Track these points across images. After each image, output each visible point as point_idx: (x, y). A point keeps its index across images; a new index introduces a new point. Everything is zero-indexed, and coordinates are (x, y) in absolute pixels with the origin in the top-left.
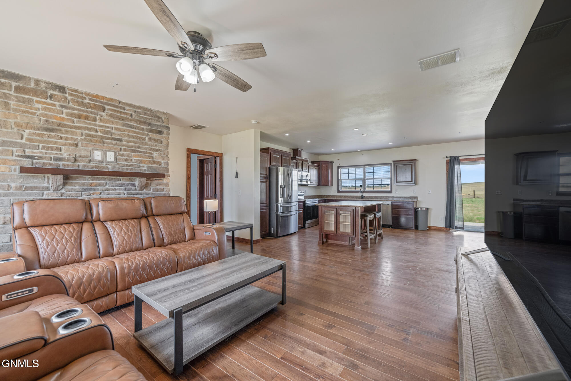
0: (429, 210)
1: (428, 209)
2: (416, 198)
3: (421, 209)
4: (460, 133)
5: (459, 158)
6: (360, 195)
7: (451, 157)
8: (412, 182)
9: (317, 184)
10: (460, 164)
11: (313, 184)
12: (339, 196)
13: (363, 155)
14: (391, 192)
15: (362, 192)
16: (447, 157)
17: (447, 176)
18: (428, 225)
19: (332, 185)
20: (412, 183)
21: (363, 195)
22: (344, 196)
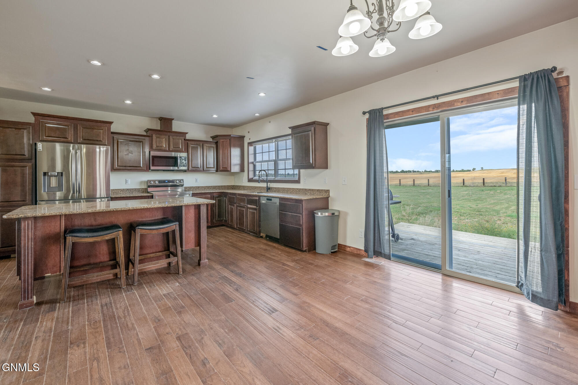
2: (328, 191)
5: (382, 113)
6: (264, 185)
7: (370, 112)
9: (213, 169)
12: (249, 187)
13: (270, 122)
14: (298, 182)
15: (267, 182)
16: (364, 113)
19: (242, 170)
21: (269, 186)
22: (253, 187)
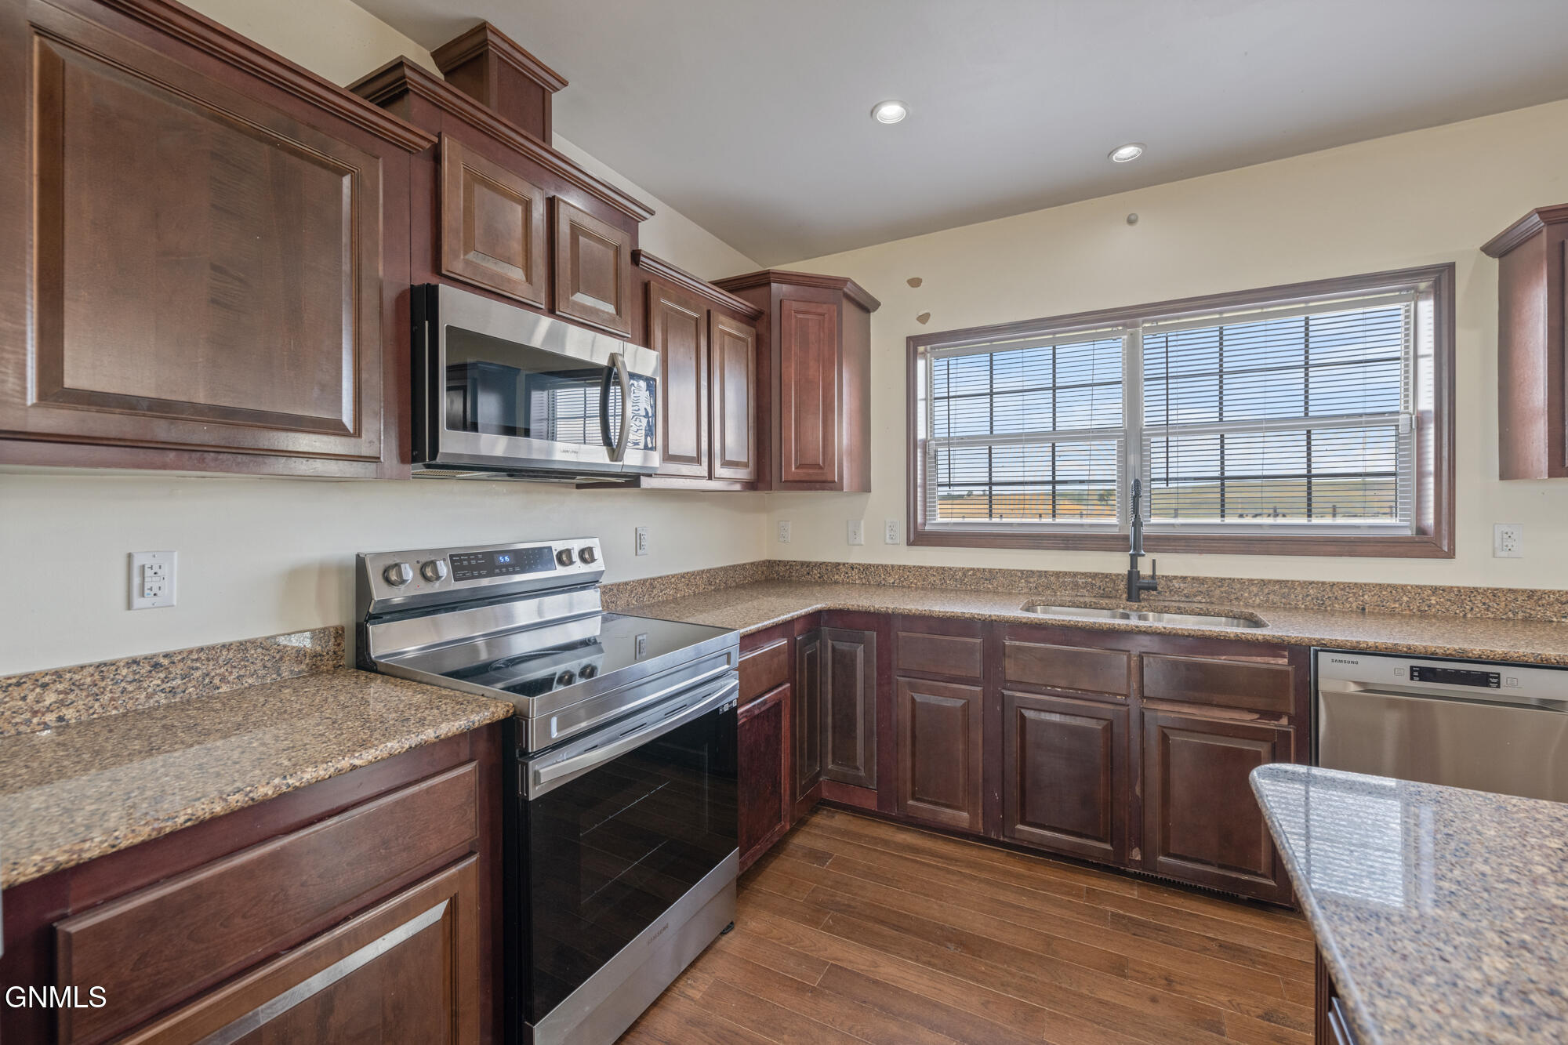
6: (1116, 564)
9: (743, 474)
11: (703, 470)
12: (923, 574)
19: (864, 486)
21: (1144, 568)
22: (965, 571)
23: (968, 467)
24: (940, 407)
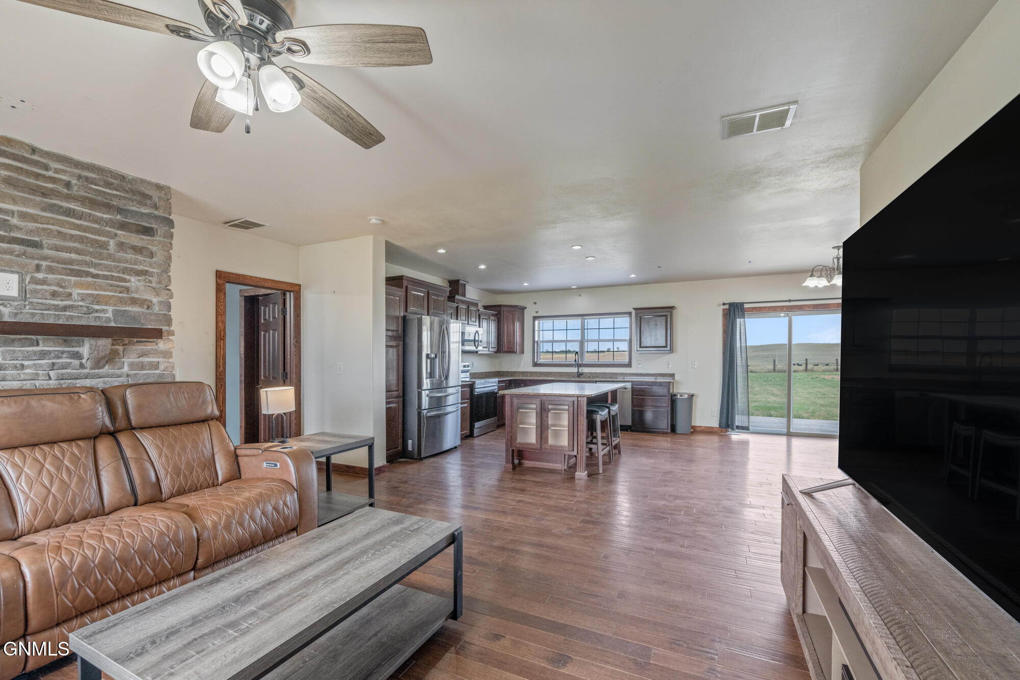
0: (694, 397)
1: (692, 396)
2: (672, 375)
3: (681, 396)
4: (750, 262)
5: (743, 306)
6: (574, 370)
7: (731, 305)
8: (666, 347)
9: (493, 350)
10: (746, 317)
11: (488, 349)
12: (536, 373)
13: (580, 296)
14: (629, 365)
15: (579, 366)
16: (723, 304)
17: (724, 338)
18: (693, 425)
19: (522, 352)
20: (665, 349)
21: (580, 371)
22: (545, 372)
23: (547, 347)
24: (541, 332)
